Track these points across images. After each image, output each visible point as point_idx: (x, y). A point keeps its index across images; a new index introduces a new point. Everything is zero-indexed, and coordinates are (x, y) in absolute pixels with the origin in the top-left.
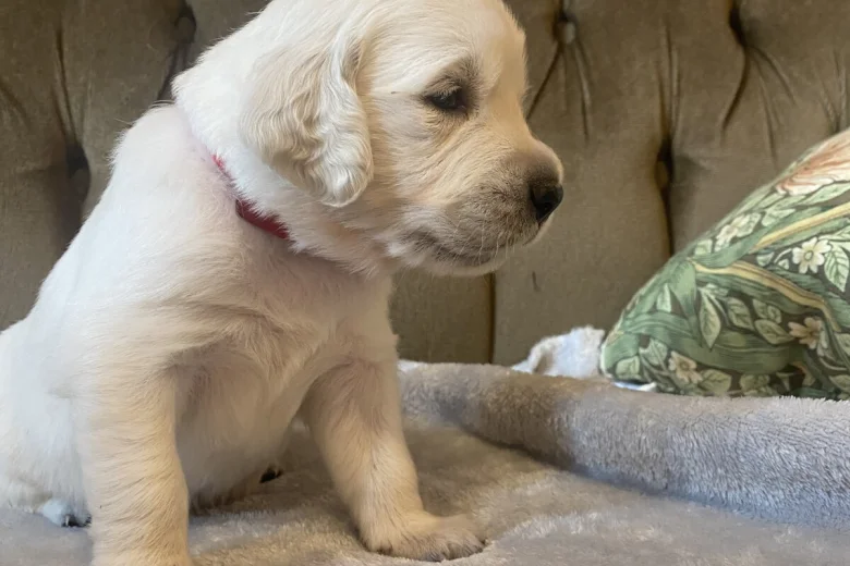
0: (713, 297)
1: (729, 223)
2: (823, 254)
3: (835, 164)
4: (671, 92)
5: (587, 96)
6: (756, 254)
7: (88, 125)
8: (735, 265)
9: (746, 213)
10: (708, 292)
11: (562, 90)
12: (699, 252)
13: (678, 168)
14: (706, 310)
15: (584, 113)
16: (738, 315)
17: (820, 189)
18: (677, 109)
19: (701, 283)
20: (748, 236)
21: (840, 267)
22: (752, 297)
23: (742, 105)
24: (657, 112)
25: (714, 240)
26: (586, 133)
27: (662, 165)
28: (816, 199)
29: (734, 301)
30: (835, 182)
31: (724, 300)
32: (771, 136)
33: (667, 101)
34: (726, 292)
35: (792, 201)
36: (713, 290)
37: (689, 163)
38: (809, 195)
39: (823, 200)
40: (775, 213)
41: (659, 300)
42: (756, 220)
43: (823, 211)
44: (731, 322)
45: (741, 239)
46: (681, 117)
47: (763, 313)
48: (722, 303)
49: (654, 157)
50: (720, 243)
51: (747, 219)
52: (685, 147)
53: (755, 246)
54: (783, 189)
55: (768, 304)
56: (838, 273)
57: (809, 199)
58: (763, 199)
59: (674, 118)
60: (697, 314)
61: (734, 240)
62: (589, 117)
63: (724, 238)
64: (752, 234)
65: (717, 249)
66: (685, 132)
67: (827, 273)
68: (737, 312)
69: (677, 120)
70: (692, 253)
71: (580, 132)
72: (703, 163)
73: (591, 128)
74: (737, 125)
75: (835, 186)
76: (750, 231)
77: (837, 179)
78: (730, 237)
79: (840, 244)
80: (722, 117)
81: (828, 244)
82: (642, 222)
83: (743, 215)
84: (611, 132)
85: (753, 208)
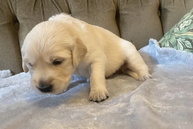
0: (181, 41)
1: (182, 23)
7: (18, 11)
8: (186, 33)
9: (187, 20)
10: (179, 40)
12: (175, 31)
13: (163, 11)
14: (179, 44)
16: (188, 45)
19: (177, 38)
20: (189, 25)
25: (179, 28)
26: (141, 3)
27: (159, 11)
29: (187, 41)
31: (184, 42)
34: (185, 39)
36: (180, 39)
41: (166, 44)
42: (191, 21)
44: (186, 47)
45: (187, 26)
48: (183, 42)
49: (157, 9)
50: (181, 28)
51: (188, 21)
52: (165, 6)
53: (192, 27)
58: (190, 16)
60: (177, 46)
61: (185, 27)
63: (182, 27)
64: (190, 24)
65: (180, 30)
68: (187, 44)
70: (173, 32)
72: (169, 10)
78: (184, 27)
82: (156, 25)
83: (186, 21)
84: (148, 3)
85: (188, 18)
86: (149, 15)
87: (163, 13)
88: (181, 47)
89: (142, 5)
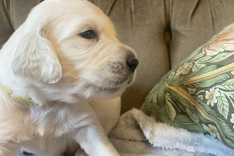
2: (217, 98)
3: (228, 40)
4: (169, 3)
5: (133, 6)
6: (188, 86)
9: (189, 61)
11: (123, 4)
12: (170, 77)
13: (173, 34)
15: (131, 13)
17: (218, 54)
18: (172, 10)
21: (224, 106)
22: (186, 107)
23: (200, 8)
24: (163, 12)
25: (176, 73)
26: (132, 21)
27: (167, 33)
28: (215, 60)
30: (225, 51)
32: (213, 20)
33: (167, 7)
35: (206, 59)
37: (177, 32)
38: (213, 57)
39: (218, 61)
40: (198, 65)
41: (154, 97)
42: (191, 67)
43: (217, 68)
45: (183, 75)
46: (173, 13)
47: (191, 116)
50: (177, 75)
52: (176, 26)
53: (187, 82)
54: (205, 51)
55: (193, 113)
56: (223, 109)
57: (213, 59)
58: (196, 55)
59: (170, 14)
62: (133, 15)
63: (178, 72)
64: (187, 74)
65: (175, 77)
66: (175, 20)
67: (218, 108)
69: (172, 14)
71: (130, 22)
72: (183, 33)
73: (134, 19)
74: (197, 16)
75: (224, 54)
76: (187, 72)
77: (226, 50)
78: (180, 73)
79: (225, 92)
80: (191, 13)
81: (219, 92)
82: (156, 58)
83: (187, 62)
84: (142, 21)
85: (191, 59)
86: (143, 41)
87: (173, 38)
88: (171, 109)
89: (132, 25)
